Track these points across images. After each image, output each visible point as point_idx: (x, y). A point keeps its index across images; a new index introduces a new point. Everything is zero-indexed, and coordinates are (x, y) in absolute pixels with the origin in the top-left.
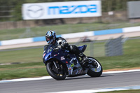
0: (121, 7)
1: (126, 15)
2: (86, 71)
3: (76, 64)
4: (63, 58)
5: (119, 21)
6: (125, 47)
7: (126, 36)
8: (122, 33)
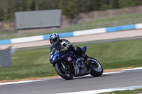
0: (9, 18)
1: (15, 26)
2: (90, 71)
3: (81, 64)
4: (70, 59)
5: (8, 31)
6: (13, 58)
7: (14, 47)
8: (10, 43)
